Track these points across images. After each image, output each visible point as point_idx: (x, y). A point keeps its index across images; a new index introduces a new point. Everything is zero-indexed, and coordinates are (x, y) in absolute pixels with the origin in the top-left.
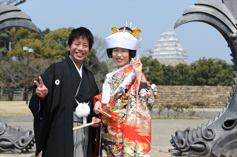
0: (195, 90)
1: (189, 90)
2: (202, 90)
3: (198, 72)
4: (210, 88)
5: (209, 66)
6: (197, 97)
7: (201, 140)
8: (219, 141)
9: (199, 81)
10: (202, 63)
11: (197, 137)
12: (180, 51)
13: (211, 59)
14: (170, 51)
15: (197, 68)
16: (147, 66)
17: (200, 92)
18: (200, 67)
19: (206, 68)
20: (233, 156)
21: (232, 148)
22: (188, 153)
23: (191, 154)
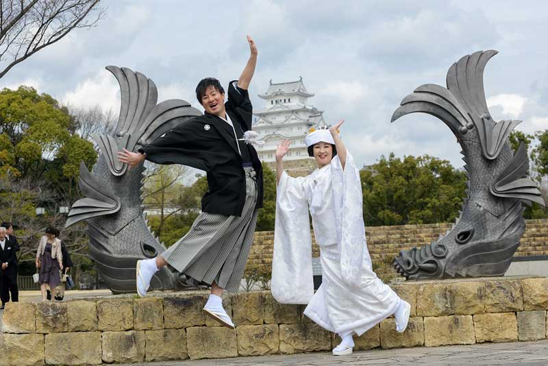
0: (382, 237)
2: (398, 236)
4: (418, 230)
5: (408, 178)
7: (431, 258)
8: (452, 258)
9: (384, 218)
10: (389, 170)
11: (426, 255)
13: (411, 157)
17: (394, 239)
18: (383, 181)
19: (400, 183)
20: (470, 274)
21: (468, 264)
22: (416, 276)
23: (420, 276)
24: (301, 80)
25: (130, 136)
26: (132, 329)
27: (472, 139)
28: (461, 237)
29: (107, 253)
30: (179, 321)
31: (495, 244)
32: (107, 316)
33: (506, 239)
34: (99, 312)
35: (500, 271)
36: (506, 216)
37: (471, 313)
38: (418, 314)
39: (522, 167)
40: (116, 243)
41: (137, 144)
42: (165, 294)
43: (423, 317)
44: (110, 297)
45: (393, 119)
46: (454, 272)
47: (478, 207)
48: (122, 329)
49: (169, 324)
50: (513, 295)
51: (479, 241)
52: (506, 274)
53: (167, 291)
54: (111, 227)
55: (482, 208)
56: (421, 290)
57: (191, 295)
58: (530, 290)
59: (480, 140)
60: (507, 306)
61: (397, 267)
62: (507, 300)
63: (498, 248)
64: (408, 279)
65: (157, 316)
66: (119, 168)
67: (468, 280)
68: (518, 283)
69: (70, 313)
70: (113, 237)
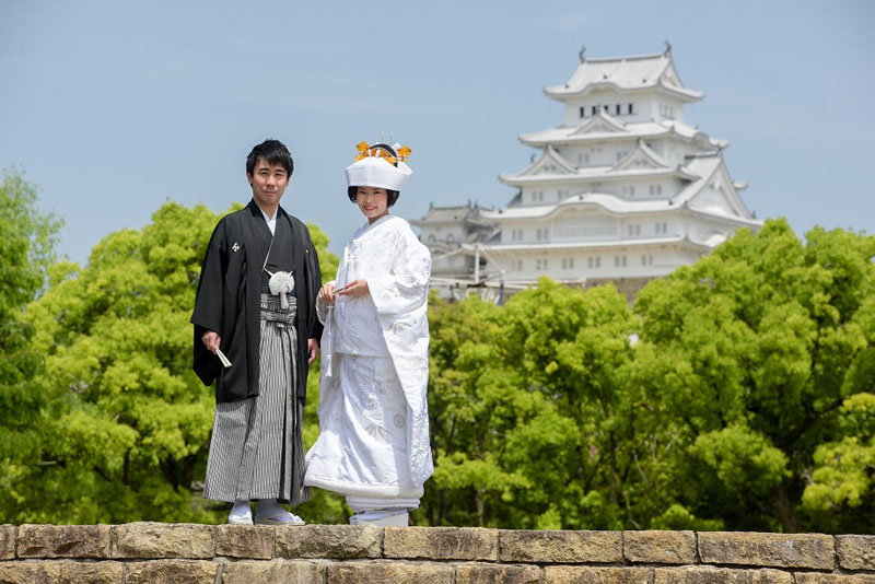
12: (715, 224)
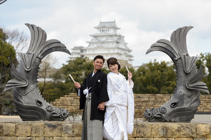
0: (146, 99)
1: (140, 99)
2: (154, 99)
3: (147, 78)
4: (163, 97)
5: (162, 71)
6: (149, 106)
7: (160, 113)
8: (168, 113)
9: (150, 90)
10: (153, 67)
11: (157, 112)
13: (164, 62)
14: (109, 49)
15: (147, 73)
16: (82, 71)
17: (152, 100)
18: (150, 72)
19: (158, 73)
20: (175, 121)
21: (175, 117)
22: (153, 120)
23: (154, 120)
24: (115, 21)
25: (34, 54)
26: (30, 136)
27: (180, 63)
28: (173, 105)
29: (21, 103)
30: (51, 134)
31: (187, 109)
32: (20, 131)
33: (192, 107)
34: (16, 128)
35: (188, 120)
36: (193, 97)
37: (174, 137)
38: (152, 137)
39: (200, 77)
40: (25, 99)
41: (37, 57)
42: (45, 122)
43: (154, 138)
44: (22, 122)
45: (147, 53)
46: (169, 120)
47: (181, 93)
48: (26, 136)
49: (46, 135)
50: (193, 131)
51: (180, 107)
52: (191, 122)
53: (46, 121)
54: (24, 92)
55: (182, 93)
56: (154, 126)
57: (56, 123)
58: (200, 129)
59: (183, 64)
60: (190, 135)
61: (145, 116)
62: (190, 133)
63: (188, 110)
64: (149, 121)
65: (41, 131)
66: (28, 67)
67: (174, 123)
68: (195, 126)
69: (4, 128)
70: (24, 96)
